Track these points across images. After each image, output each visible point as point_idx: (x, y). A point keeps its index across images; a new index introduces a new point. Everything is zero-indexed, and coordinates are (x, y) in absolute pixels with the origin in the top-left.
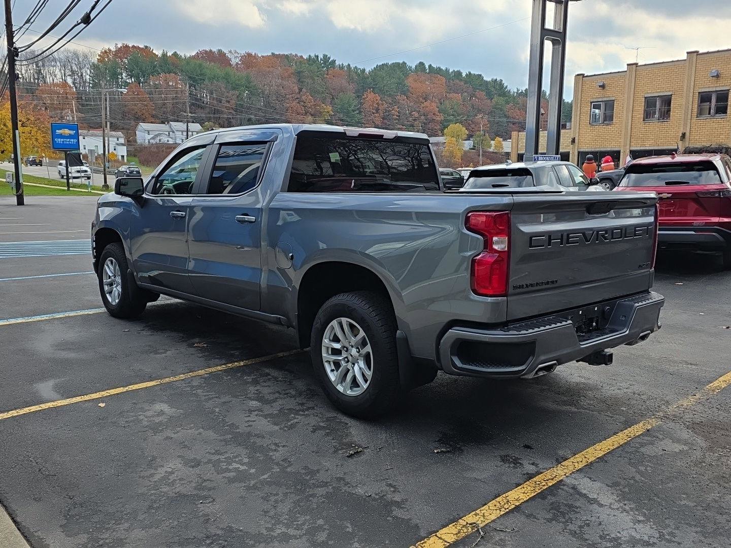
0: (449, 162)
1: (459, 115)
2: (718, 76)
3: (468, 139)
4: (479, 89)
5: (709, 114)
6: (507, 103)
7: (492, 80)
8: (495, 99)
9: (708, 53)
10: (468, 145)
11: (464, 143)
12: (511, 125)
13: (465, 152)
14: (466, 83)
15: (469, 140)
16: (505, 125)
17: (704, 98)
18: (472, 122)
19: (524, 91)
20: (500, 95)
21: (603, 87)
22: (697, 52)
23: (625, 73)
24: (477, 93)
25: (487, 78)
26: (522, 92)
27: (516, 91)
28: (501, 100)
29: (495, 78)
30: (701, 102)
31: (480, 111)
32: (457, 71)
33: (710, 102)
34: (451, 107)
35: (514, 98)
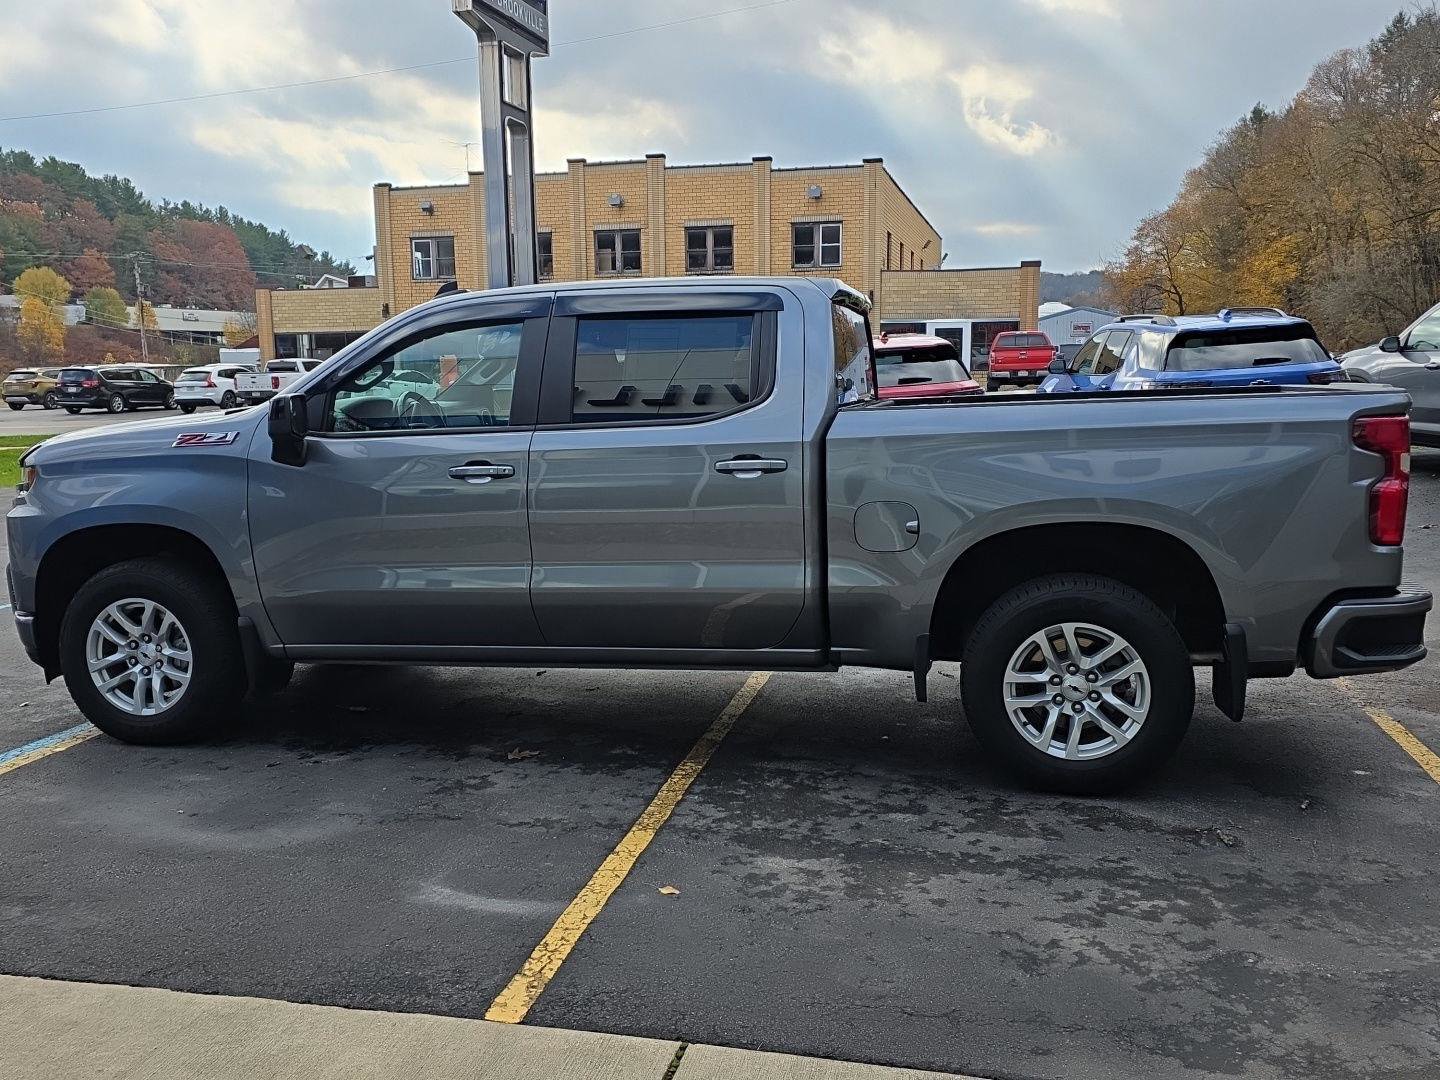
0: (33, 350)
1: (41, 248)
2: (621, 206)
3: (72, 302)
4: (78, 195)
5: (614, 268)
6: (149, 228)
7: (106, 178)
8: (121, 219)
9: (601, 164)
10: (74, 314)
11: (67, 310)
12: (164, 274)
13: (70, 329)
14: (47, 180)
15: (74, 303)
16: (149, 273)
17: (604, 241)
18: (73, 264)
19: (179, 206)
20: (129, 211)
21: (430, 211)
22: (584, 161)
23: (465, 190)
24: (77, 203)
25: (93, 173)
26: (176, 208)
27: (162, 204)
28: (135, 222)
29: (112, 175)
30: (600, 247)
31: (87, 242)
32: (21, 153)
33: (614, 249)
34: (17, 231)
35: (162, 219)
